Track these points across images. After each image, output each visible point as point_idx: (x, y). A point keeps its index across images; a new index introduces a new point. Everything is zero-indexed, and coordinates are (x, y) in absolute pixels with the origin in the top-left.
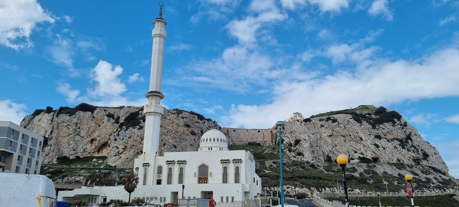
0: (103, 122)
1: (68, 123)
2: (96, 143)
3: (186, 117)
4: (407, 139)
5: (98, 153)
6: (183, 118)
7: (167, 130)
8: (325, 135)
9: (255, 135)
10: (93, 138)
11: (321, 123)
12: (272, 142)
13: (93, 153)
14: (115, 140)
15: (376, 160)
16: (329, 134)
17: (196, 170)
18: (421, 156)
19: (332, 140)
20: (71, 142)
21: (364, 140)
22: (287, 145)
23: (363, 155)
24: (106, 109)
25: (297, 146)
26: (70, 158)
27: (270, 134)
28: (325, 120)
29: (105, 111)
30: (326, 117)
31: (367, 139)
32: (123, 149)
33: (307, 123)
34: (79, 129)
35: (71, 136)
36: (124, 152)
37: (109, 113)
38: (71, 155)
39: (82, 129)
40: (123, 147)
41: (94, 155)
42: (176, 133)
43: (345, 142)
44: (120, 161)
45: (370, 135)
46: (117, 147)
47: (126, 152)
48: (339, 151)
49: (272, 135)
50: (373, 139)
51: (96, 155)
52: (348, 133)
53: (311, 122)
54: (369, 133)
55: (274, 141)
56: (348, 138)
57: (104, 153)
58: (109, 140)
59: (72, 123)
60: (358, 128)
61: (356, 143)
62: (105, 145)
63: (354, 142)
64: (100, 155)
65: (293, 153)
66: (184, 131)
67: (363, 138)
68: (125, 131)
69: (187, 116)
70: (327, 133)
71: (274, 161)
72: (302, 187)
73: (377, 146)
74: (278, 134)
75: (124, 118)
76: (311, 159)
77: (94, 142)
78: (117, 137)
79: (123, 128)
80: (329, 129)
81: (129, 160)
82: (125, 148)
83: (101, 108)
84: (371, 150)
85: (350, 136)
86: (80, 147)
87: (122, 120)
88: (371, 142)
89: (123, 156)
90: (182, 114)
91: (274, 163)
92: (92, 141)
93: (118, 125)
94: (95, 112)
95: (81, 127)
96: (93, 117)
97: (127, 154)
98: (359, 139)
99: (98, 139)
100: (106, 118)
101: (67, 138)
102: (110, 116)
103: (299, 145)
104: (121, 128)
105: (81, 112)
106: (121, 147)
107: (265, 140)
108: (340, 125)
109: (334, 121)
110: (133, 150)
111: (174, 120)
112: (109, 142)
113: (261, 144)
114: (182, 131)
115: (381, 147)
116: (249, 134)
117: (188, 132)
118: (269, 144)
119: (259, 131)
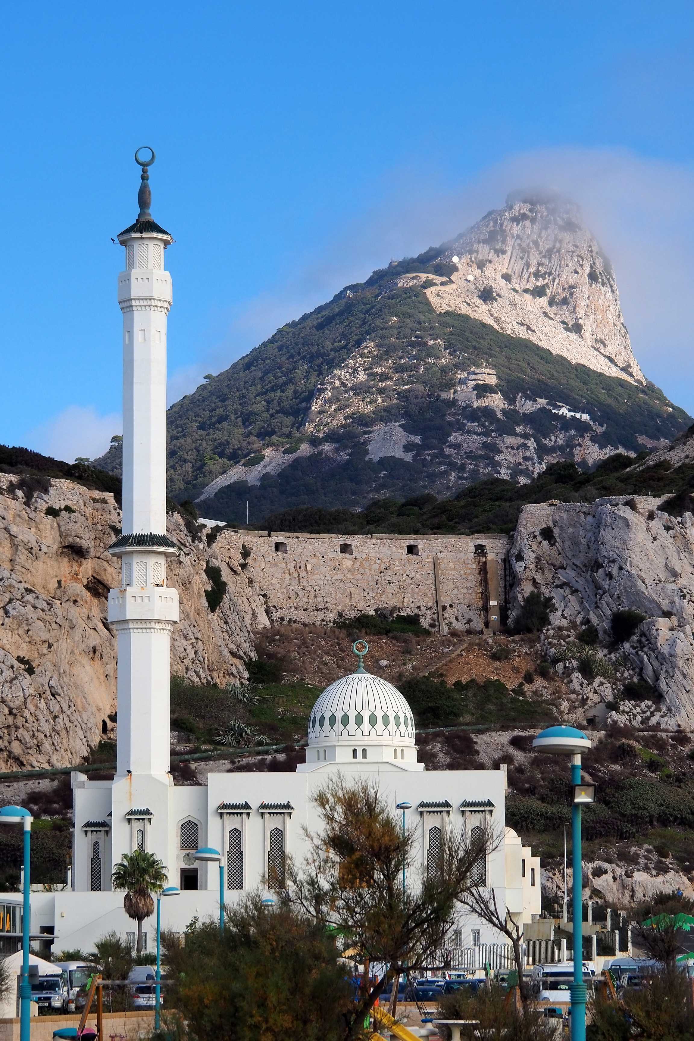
9: (389, 572)
12: (486, 608)
22: (569, 636)
25: (627, 645)
27: (474, 566)
33: (679, 519)
42: (30, 598)
49: (483, 569)
55: (493, 603)
65: (602, 684)
66: (59, 582)
69: (69, 503)
71: (518, 732)
72: (662, 869)
74: (519, 567)
90: (46, 491)
91: (516, 742)
103: (635, 638)
107: (445, 600)
111: (14, 529)
113: (425, 623)
114: (52, 585)
116: (357, 565)
117: (78, 587)
118: (469, 621)
119: (411, 550)
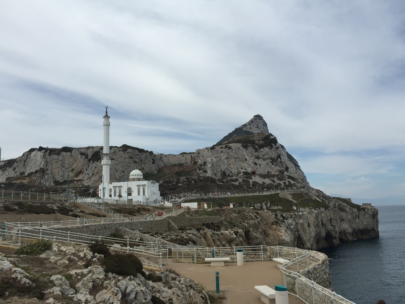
0: (78, 158)
1: (57, 160)
2: (75, 171)
3: (130, 152)
4: (277, 158)
5: (77, 177)
6: (128, 153)
7: (118, 162)
8: (223, 158)
9: (180, 159)
10: (72, 168)
11: (221, 150)
12: (192, 162)
13: (74, 177)
14: (87, 170)
15: (254, 173)
16: (226, 157)
17: (126, 190)
18: (284, 169)
19: (228, 161)
20: (60, 172)
21: (248, 160)
22: (199, 165)
23: (246, 170)
24: (79, 149)
26: (61, 182)
28: (224, 148)
29: (79, 151)
30: (225, 145)
31: (250, 159)
32: (92, 175)
33: (212, 150)
34: (64, 164)
35: (59, 168)
36: (93, 177)
37: (81, 152)
38: (61, 179)
39: (66, 163)
40: (92, 174)
41: (74, 179)
42: (124, 163)
43: (236, 162)
44: (91, 182)
45: (252, 156)
46: (88, 174)
47: (94, 176)
48: (232, 168)
49: (192, 158)
50: (254, 159)
51: (76, 179)
52: (238, 156)
53: (215, 149)
54: (251, 156)
56: (238, 160)
57: (80, 177)
58: (83, 169)
59: (59, 160)
60: (245, 152)
61: (243, 163)
62: (80, 172)
63: (241, 162)
64: (78, 179)
65: (201, 171)
66: (129, 162)
67: (248, 159)
68: (92, 164)
70: (225, 156)
71: (187, 177)
73: (256, 164)
74: (195, 157)
75: (91, 155)
76: (211, 174)
77: (74, 171)
78: (87, 168)
79: (91, 162)
80: (226, 153)
81: (96, 181)
82: (93, 175)
83: (76, 149)
84: (251, 167)
85: (239, 158)
86: (66, 174)
87: (90, 157)
88: (252, 162)
89: (92, 179)
91: (186, 179)
92: (72, 170)
93: (87, 160)
94: (73, 152)
95: (65, 162)
96: (72, 155)
97: (94, 178)
98: (244, 159)
99: (76, 169)
100: (80, 156)
101: (57, 169)
102: (82, 154)
103: (205, 165)
104: (90, 162)
105: (64, 152)
106: (90, 174)
107: (187, 162)
108: (232, 151)
109: (230, 148)
110: (98, 175)
111: (122, 155)
112: (83, 170)
113: (184, 165)
114: (128, 162)
115: (258, 164)
116: (175, 158)
117: (132, 162)
118: (190, 164)
119: (183, 156)
